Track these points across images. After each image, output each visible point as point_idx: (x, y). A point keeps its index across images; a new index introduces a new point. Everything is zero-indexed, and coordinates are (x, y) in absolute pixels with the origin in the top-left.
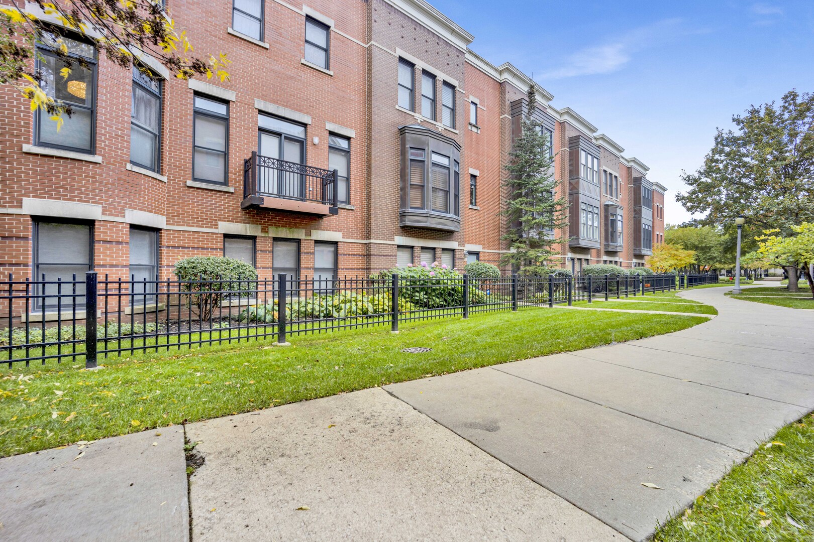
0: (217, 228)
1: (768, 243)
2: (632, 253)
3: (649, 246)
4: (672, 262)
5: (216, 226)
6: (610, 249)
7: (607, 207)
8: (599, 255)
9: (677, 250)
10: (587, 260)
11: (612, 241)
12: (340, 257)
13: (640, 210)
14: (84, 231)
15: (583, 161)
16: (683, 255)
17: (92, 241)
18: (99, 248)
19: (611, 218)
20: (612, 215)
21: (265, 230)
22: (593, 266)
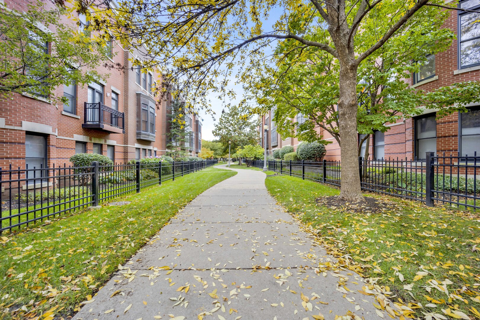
0: (73, 137)
2: (196, 151)
3: (200, 149)
6: (191, 150)
11: (192, 147)
12: (116, 153)
13: (198, 134)
20: (192, 136)
21: (91, 140)
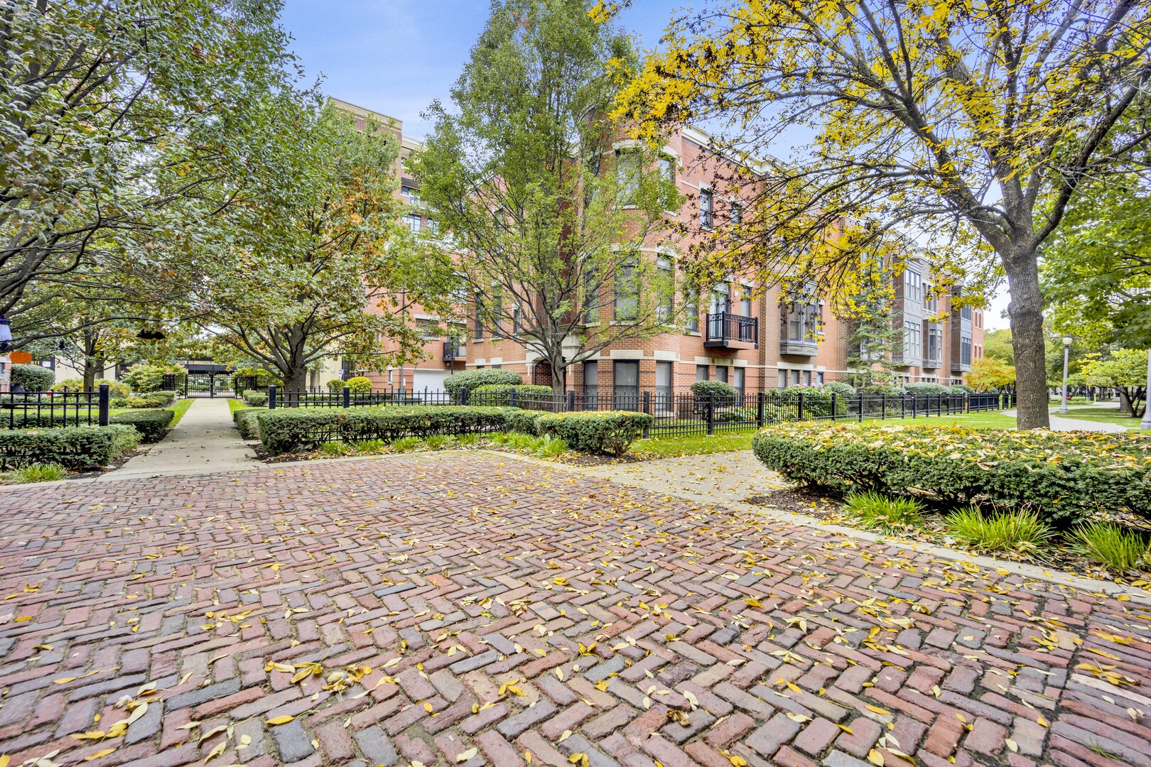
0: (693, 361)
1: (1089, 367)
2: (949, 369)
3: (968, 362)
4: (994, 379)
5: (693, 359)
6: (929, 366)
7: (926, 322)
8: (917, 373)
9: (1000, 365)
10: (907, 378)
11: (932, 358)
12: (746, 379)
13: (959, 323)
14: (634, 366)
15: (907, 280)
16: (1006, 372)
17: (638, 372)
18: (642, 376)
19: (930, 334)
20: (932, 330)
21: (714, 362)
22: (912, 384)
